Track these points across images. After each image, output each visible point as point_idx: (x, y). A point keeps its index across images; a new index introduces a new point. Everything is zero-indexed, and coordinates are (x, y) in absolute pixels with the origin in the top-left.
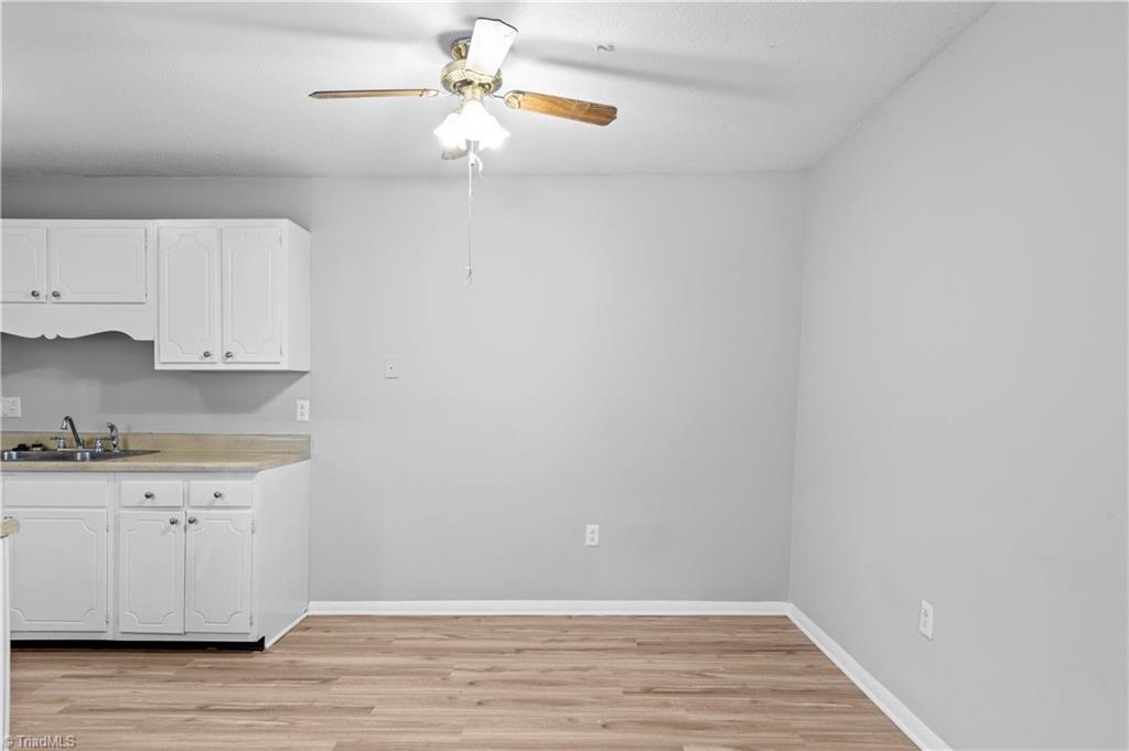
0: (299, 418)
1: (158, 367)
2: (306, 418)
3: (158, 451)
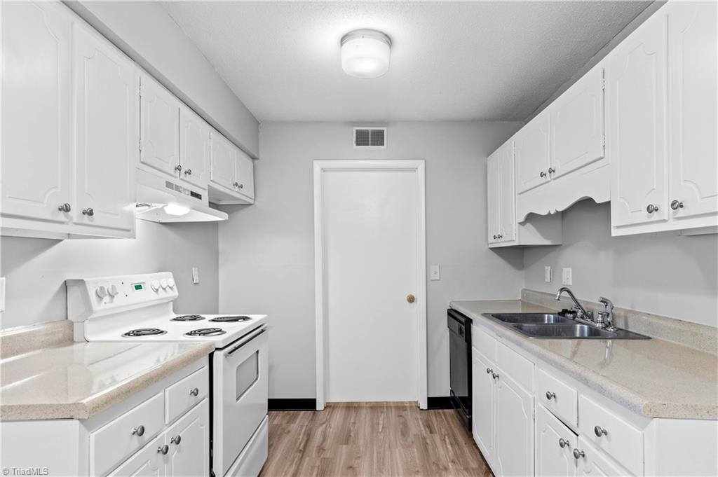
1: (615, 233)
3: (649, 338)
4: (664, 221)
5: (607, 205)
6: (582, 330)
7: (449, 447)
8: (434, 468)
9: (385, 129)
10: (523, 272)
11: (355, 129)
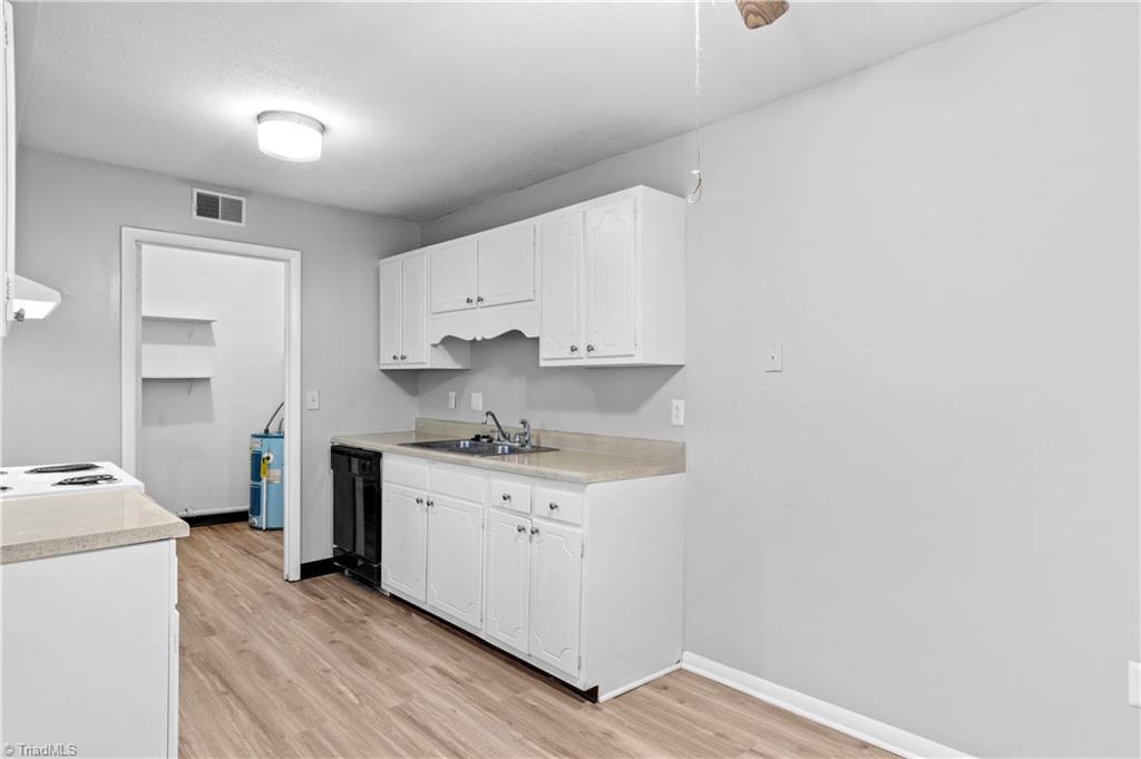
0: (675, 421)
1: (542, 364)
2: (682, 422)
3: (557, 450)
4: (581, 358)
5: (537, 340)
6: (503, 449)
7: (354, 605)
8: (349, 625)
9: (243, 200)
10: (416, 399)
11: (196, 191)
